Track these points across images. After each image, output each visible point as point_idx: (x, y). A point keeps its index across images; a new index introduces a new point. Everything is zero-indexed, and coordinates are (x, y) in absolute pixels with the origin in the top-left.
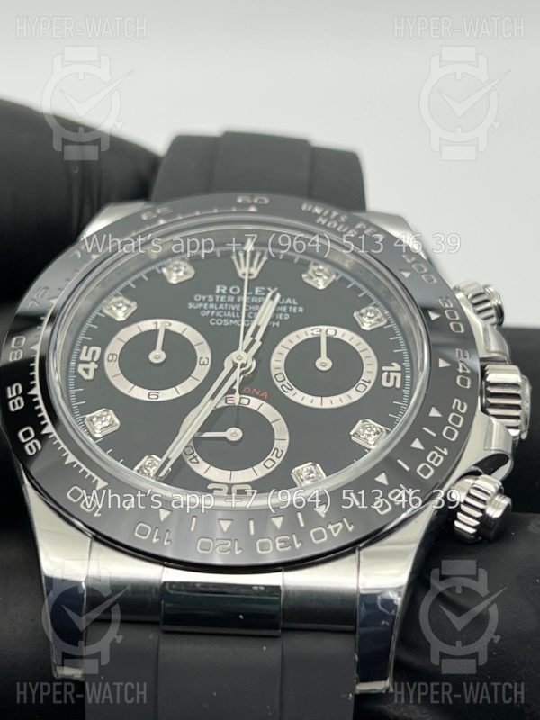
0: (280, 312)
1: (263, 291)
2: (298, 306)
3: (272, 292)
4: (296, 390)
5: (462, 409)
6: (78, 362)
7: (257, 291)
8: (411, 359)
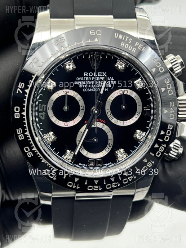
0: (108, 84)
1: (101, 74)
2: (114, 81)
3: (104, 74)
4: (115, 119)
5: (171, 128)
6: (39, 112)
7: (99, 74)
8: (153, 102)
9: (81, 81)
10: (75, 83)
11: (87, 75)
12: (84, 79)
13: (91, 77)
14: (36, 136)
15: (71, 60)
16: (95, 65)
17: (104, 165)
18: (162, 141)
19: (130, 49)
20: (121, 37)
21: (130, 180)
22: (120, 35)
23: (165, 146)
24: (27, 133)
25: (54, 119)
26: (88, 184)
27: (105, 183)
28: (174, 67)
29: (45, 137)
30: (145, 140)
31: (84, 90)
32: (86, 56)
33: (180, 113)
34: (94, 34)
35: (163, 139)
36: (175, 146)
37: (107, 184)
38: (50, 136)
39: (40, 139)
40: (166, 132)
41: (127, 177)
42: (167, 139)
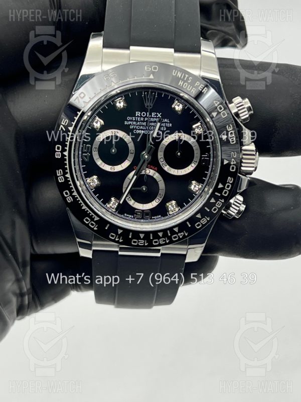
0: (162, 126)
1: (155, 115)
2: (169, 123)
3: (159, 115)
4: (168, 166)
5: (231, 181)
6: (82, 153)
7: (153, 115)
8: (213, 151)
9: (132, 121)
10: (126, 123)
11: (139, 114)
12: (135, 119)
13: (144, 118)
14: (78, 180)
15: (122, 97)
16: (148, 104)
17: (153, 217)
18: (219, 195)
19: (189, 88)
20: (179, 75)
21: (181, 237)
22: (179, 72)
23: (223, 201)
24: (68, 175)
25: (100, 163)
26: (133, 238)
27: (151, 238)
28: (239, 112)
29: (88, 181)
30: (201, 193)
31: (135, 131)
32: (140, 93)
33: (243, 164)
34: (149, 69)
35: (221, 193)
36: (236, 202)
37: (153, 239)
38: (94, 181)
39: (82, 183)
40: (224, 186)
41: (177, 233)
42: (225, 193)
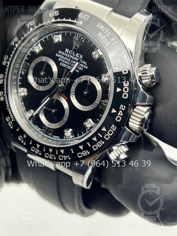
0: (80, 66)
1: (79, 56)
2: (86, 66)
3: (81, 57)
5: (114, 128)
6: (22, 68)
7: (77, 55)
9: (61, 55)
10: (57, 55)
11: (68, 51)
12: (64, 54)
13: (70, 55)
15: (60, 34)
17: (53, 136)
18: (101, 136)
19: (105, 41)
21: (65, 159)
22: (103, 26)
24: (5, 80)
27: (44, 151)
31: (61, 64)
34: (82, 16)
37: (46, 152)
40: (107, 130)
41: (63, 155)
42: (107, 137)
